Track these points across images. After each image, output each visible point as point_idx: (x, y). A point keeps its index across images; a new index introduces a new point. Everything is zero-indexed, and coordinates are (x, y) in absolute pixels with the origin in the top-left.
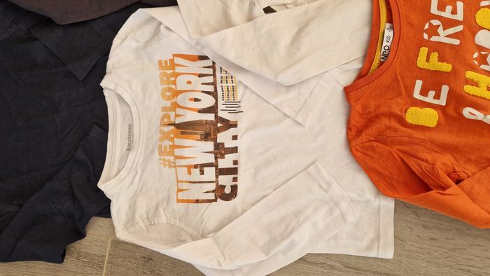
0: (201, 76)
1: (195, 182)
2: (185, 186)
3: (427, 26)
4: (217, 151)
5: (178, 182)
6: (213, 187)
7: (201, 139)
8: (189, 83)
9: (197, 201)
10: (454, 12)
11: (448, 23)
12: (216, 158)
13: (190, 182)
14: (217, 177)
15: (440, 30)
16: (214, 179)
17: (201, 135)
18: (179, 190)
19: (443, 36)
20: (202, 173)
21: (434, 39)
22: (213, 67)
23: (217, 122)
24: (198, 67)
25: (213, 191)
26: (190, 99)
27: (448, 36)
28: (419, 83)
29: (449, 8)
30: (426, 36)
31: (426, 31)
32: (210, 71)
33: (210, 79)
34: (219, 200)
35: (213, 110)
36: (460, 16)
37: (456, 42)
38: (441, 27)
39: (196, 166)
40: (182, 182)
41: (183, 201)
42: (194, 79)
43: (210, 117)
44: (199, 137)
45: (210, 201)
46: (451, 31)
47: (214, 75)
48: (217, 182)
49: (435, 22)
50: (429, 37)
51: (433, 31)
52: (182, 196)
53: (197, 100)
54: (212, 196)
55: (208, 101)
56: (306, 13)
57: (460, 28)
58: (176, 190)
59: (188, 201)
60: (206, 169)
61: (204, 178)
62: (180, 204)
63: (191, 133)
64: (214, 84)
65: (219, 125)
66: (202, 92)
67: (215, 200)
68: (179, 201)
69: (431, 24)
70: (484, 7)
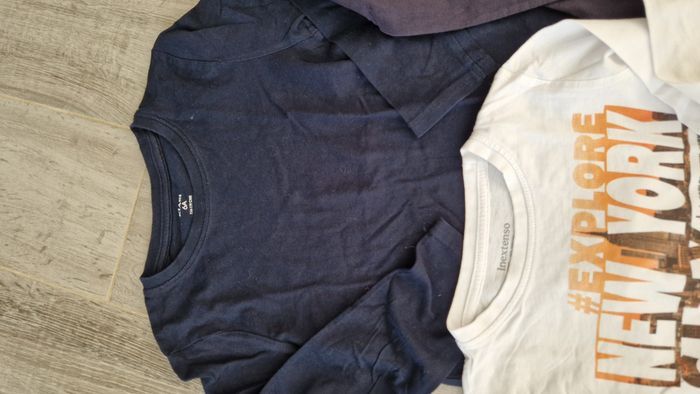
0: (658, 149)
1: (637, 346)
2: (611, 349)
4: (688, 294)
5: (598, 339)
7: (660, 268)
8: (633, 160)
9: (638, 381)
12: (682, 305)
13: (624, 344)
14: (678, 339)
16: (672, 343)
17: (661, 260)
18: (599, 356)
20: (653, 330)
22: (683, 134)
23: (689, 239)
24: (654, 132)
25: (672, 366)
26: (639, 192)
32: (678, 143)
33: (678, 158)
34: (684, 384)
35: (682, 214)
39: (643, 317)
40: (606, 340)
41: (607, 376)
42: (643, 153)
43: (677, 228)
44: (656, 263)
45: (668, 385)
47: (686, 150)
48: (677, 350)
52: (605, 366)
53: (650, 193)
54: (670, 375)
58: (594, 354)
59: (619, 378)
60: (661, 324)
61: (655, 340)
62: (602, 381)
63: (642, 256)
64: (685, 166)
65: (692, 244)
66: (662, 179)
67: (677, 384)
68: (599, 375)
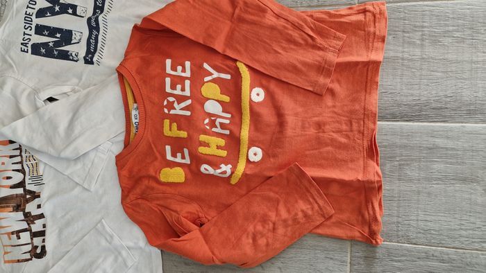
0: (11, 157)
1: (15, 246)
2: (9, 249)
3: (165, 103)
4: (27, 219)
5: (4, 246)
6: (29, 248)
7: (13, 211)
8: (3, 164)
9: (18, 261)
10: (183, 90)
11: (181, 99)
12: (28, 224)
14: (32, 239)
15: (176, 105)
16: (30, 241)
17: (14, 207)
18: (6, 253)
19: (178, 110)
20: (19, 237)
21: (172, 112)
22: (20, 148)
23: (26, 195)
27: (181, 109)
28: (168, 148)
29: (179, 87)
30: (166, 111)
31: (166, 107)
32: (17, 152)
34: (34, 259)
35: (21, 184)
36: (187, 93)
37: (188, 113)
38: (176, 103)
39: (13, 233)
40: (6, 246)
41: (9, 262)
42: (6, 160)
44: (11, 209)
45: (27, 260)
46: (183, 105)
47: (21, 155)
49: (171, 99)
50: (169, 111)
51: (171, 106)
52: (8, 257)
54: (28, 256)
55: (18, 178)
56: (78, 99)
57: (189, 102)
58: (3, 253)
59: (13, 262)
61: (21, 241)
62: (7, 264)
64: (21, 163)
65: (28, 196)
66: (13, 170)
67: (31, 259)
68: (5, 262)
69: (168, 101)
70: (207, 82)
